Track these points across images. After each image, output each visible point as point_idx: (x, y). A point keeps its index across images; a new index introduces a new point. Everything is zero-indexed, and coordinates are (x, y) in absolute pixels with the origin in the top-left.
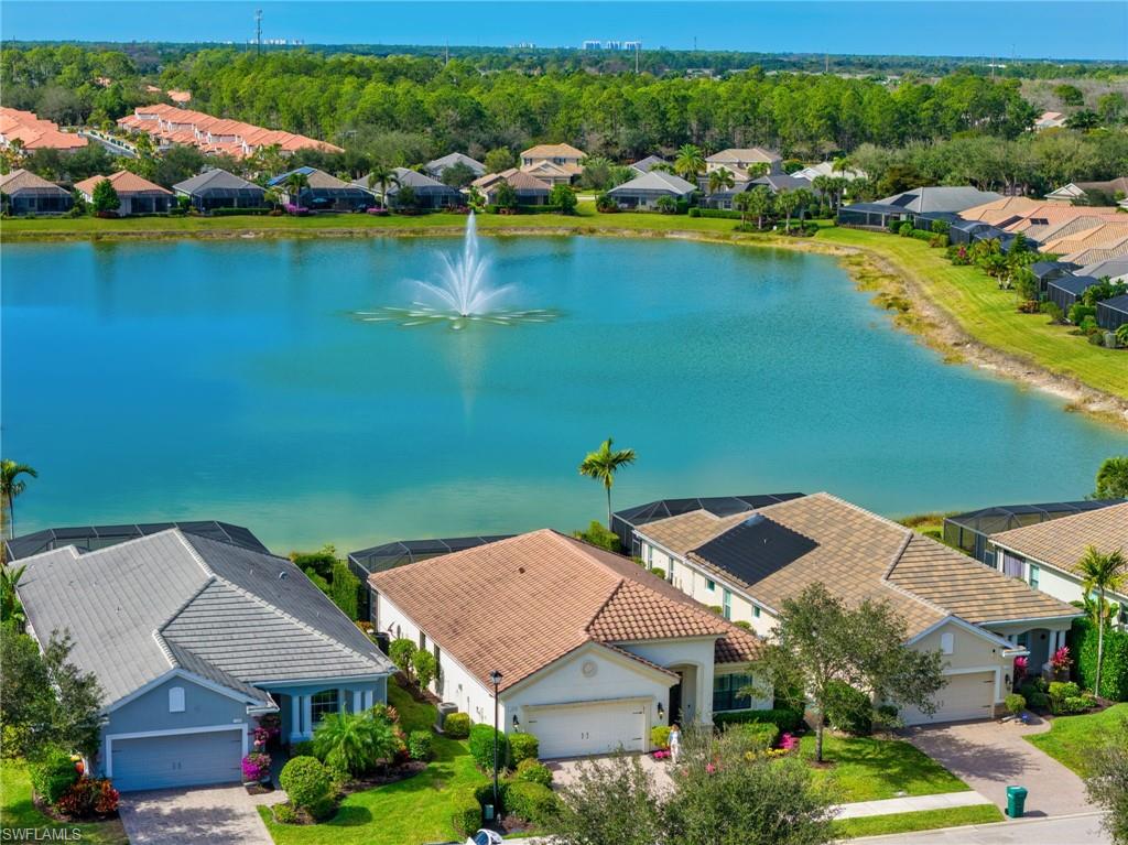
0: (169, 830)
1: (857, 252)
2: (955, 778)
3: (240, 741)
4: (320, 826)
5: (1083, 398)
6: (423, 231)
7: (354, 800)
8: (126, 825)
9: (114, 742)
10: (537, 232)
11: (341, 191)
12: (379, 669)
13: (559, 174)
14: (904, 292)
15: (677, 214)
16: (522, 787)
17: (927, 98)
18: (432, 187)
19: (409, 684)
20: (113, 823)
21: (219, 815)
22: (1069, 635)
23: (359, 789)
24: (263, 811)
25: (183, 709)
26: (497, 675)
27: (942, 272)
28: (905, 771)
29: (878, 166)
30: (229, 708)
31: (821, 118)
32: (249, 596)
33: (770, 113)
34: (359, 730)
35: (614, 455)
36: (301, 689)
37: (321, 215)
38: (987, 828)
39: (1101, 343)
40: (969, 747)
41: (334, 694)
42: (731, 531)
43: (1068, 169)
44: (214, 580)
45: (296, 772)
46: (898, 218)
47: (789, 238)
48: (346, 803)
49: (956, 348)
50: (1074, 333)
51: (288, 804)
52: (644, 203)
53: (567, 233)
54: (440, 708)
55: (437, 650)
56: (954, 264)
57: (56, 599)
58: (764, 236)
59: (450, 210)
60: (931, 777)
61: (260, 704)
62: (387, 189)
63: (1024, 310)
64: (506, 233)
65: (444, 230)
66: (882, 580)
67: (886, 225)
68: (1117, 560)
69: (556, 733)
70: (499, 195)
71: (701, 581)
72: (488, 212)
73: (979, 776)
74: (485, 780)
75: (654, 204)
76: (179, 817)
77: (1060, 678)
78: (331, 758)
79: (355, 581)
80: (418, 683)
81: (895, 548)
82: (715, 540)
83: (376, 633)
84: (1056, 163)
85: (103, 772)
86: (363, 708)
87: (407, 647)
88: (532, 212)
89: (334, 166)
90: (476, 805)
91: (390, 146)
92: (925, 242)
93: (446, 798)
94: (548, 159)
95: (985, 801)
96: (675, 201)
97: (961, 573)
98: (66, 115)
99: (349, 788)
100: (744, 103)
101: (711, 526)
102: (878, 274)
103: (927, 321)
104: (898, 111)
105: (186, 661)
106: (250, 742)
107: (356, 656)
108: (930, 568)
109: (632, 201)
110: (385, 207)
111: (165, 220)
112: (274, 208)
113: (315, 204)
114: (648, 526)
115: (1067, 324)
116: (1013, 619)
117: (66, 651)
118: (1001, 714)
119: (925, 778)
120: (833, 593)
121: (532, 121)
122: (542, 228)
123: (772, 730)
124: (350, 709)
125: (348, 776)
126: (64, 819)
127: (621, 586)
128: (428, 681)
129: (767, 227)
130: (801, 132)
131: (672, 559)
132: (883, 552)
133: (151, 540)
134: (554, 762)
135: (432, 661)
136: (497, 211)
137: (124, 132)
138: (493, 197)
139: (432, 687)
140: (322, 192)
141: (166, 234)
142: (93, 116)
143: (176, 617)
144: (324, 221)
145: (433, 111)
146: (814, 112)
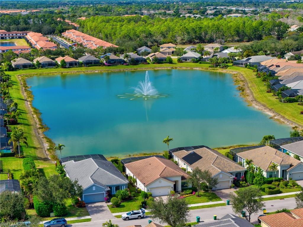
0: (94, 209)
1: (237, 73)
2: (220, 199)
3: (104, 195)
4: (117, 208)
5: (274, 115)
6: (136, 69)
7: (122, 204)
8: (87, 208)
9: (84, 195)
10: (163, 68)
11: (117, 60)
12: (126, 182)
13: (169, 51)
14: (244, 85)
15: (196, 63)
16: (149, 201)
17: (261, 25)
18: (139, 58)
19: (131, 184)
20: (85, 208)
21: (101, 207)
22: (244, 173)
23: (123, 202)
24: (108, 206)
25: (95, 190)
26: (144, 184)
27: (254, 80)
28: (212, 198)
29: (245, 48)
30: (102, 190)
31: (235, 31)
32: (105, 171)
33: (223, 29)
34: (123, 193)
35: (169, 139)
36: (114, 186)
37: (113, 65)
38: (223, 207)
39: (281, 101)
40: (224, 193)
41: (119, 187)
42: (189, 154)
43: (290, 48)
44: (99, 168)
45: (113, 200)
46: (247, 64)
47: (222, 69)
48: (121, 204)
49: (251, 102)
50: (276, 98)
51: (112, 205)
52: (188, 60)
53: (170, 68)
54: (136, 188)
55: (136, 178)
56: (257, 77)
57: (72, 170)
58: (216, 68)
59: (143, 63)
60: (216, 198)
61: (107, 189)
62: (128, 59)
63: (268, 92)
64: (156, 69)
65: (141, 69)
66: (212, 165)
67: (244, 65)
68: (251, 161)
69: (155, 192)
70: (154, 60)
71: (183, 164)
72: (152, 63)
73: (224, 198)
74: (143, 200)
75: (191, 60)
76: (95, 207)
77: (243, 181)
78: (119, 197)
79: (122, 165)
80: (133, 183)
81: (215, 159)
82: (186, 156)
83: (126, 174)
84: (288, 46)
85: (83, 200)
86: (124, 189)
87: (131, 178)
88: (162, 63)
89: (115, 52)
90: (141, 204)
91: (128, 45)
92: (252, 70)
93: (137, 203)
94: (166, 47)
95: (224, 202)
96: (196, 60)
97: (226, 163)
98: (49, 32)
99: (121, 202)
100: (216, 28)
101: (185, 153)
102: (239, 80)
103: (247, 94)
104: (254, 29)
105: (95, 182)
106: (106, 195)
107: (122, 180)
108: (220, 162)
109: (186, 59)
110: (128, 63)
111: (77, 68)
112: (102, 64)
113: (111, 63)
114: (175, 153)
115: (276, 96)
116: (234, 171)
117: (77, 182)
118: (231, 187)
119: (215, 199)
120: (200, 169)
121: (163, 35)
122: (164, 67)
123: (191, 191)
124: (121, 189)
125: (121, 200)
126: (77, 207)
127: (166, 168)
128: (135, 183)
129: (217, 66)
130: (230, 35)
131: (178, 159)
132: (212, 159)
133: (87, 160)
134: (155, 197)
135: (135, 180)
136: (154, 63)
137: (63, 37)
138: (153, 60)
139: (135, 184)
140: (113, 60)
141: (77, 72)
142: (56, 32)
143: (93, 174)
144: (114, 67)
145: (139, 34)
146: (233, 30)
